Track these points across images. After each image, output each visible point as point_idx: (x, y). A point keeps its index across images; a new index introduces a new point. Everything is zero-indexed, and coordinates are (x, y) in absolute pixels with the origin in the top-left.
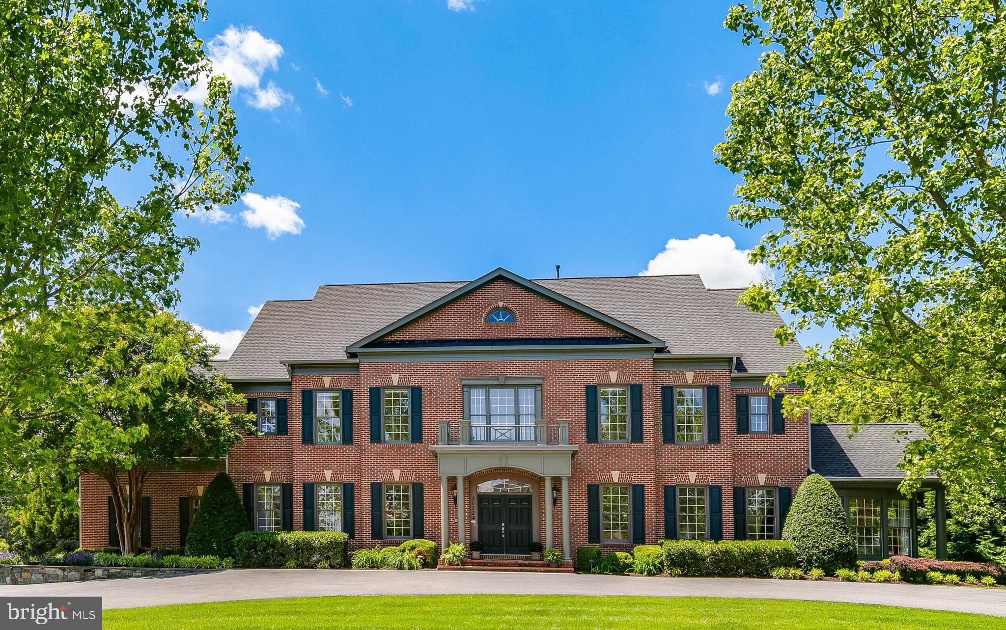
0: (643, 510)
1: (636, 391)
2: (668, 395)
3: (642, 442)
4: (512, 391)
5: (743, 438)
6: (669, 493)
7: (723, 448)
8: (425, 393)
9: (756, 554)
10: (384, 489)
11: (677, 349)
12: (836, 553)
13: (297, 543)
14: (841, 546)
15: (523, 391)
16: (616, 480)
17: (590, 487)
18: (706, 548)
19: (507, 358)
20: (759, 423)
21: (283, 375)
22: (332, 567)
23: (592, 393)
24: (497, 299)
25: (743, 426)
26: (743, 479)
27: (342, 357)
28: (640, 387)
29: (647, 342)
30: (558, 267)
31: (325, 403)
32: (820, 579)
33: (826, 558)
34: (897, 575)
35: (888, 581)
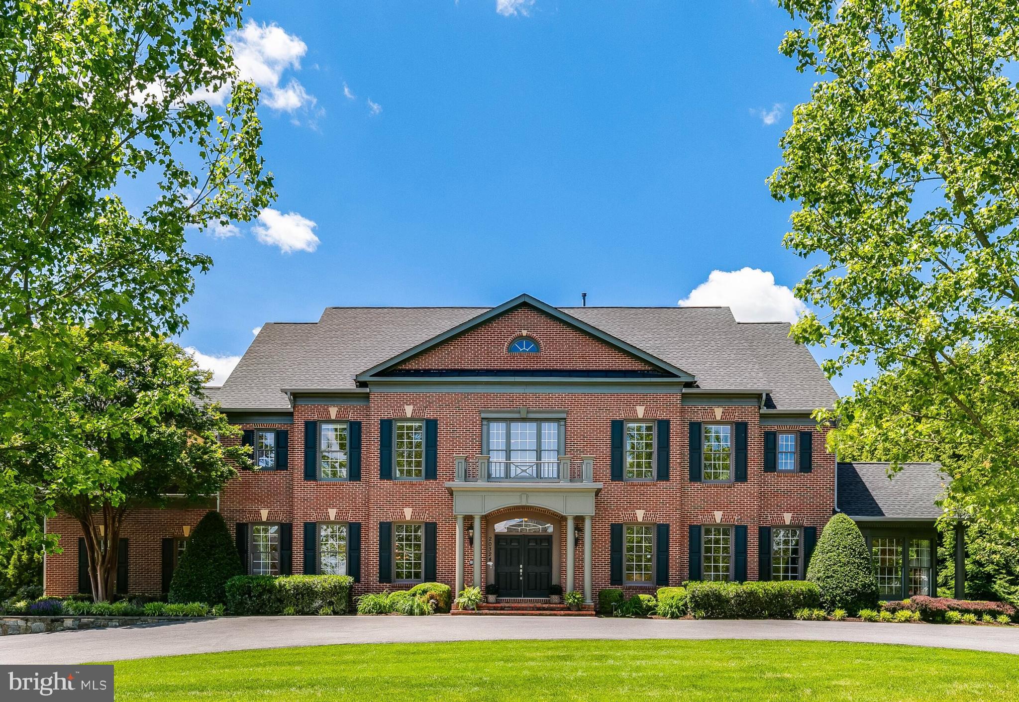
0: (667, 551)
1: (664, 426)
2: (696, 432)
3: (668, 480)
4: (534, 425)
5: (769, 476)
6: (695, 533)
7: (750, 487)
8: (441, 427)
9: (781, 595)
10: (394, 528)
11: (707, 384)
12: (859, 593)
13: (296, 588)
14: (864, 586)
15: (545, 426)
16: (640, 520)
17: (613, 526)
18: (730, 589)
19: (530, 390)
20: (787, 462)
21: (285, 404)
22: (335, 613)
23: (617, 428)
24: (521, 328)
25: (770, 465)
26: (769, 518)
27: (350, 385)
28: (668, 422)
29: (676, 376)
30: (584, 295)
32: (843, 619)
33: (849, 598)
34: (917, 615)
35: (908, 620)
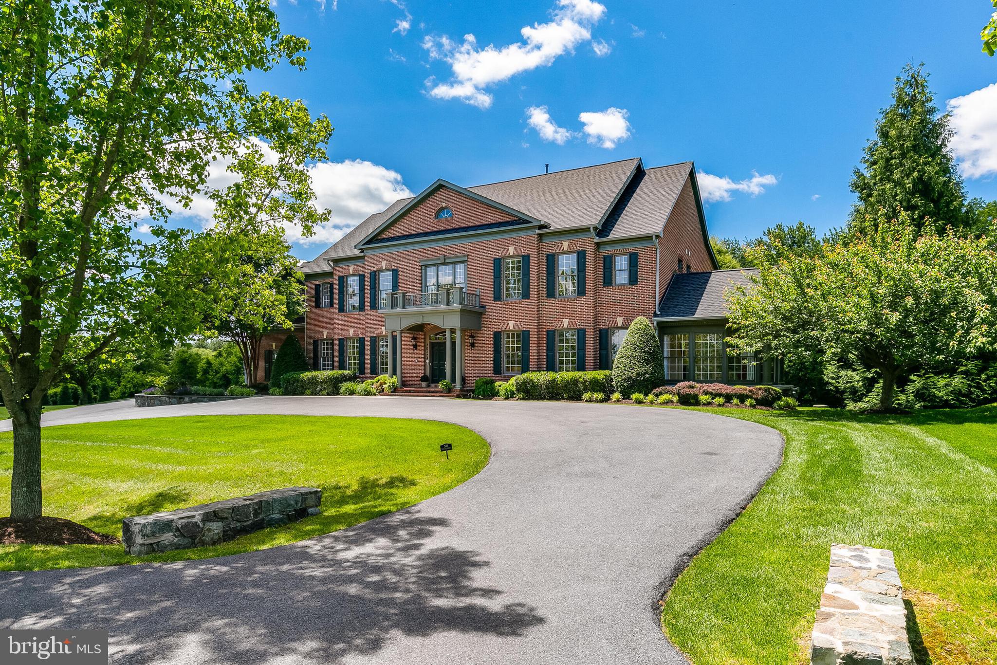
0: (528, 350)
1: (526, 259)
2: (551, 261)
3: (529, 299)
4: (451, 267)
5: (607, 291)
6: (551, 335)
7: (588, 299)
8: (400, 273)
9: (575, 382)
11: (555, 226)
12: (633, 380)
13: (309, 379)
14: (638, 375)
15: (457, 266)
16: (511, 328)
17: (495, 333)
19: (447, 243)
20: (621, 278)
22: (328, 394)
23: (498, 263)
24: (441, 202)
25: (608, 280)
26: (607, 322)
28: (528, 256)
29: (530, 222)
31: (353, 284)
32: (618, 401)
33: (626, 384)
34: (676, 398)
35: (667, 402)
